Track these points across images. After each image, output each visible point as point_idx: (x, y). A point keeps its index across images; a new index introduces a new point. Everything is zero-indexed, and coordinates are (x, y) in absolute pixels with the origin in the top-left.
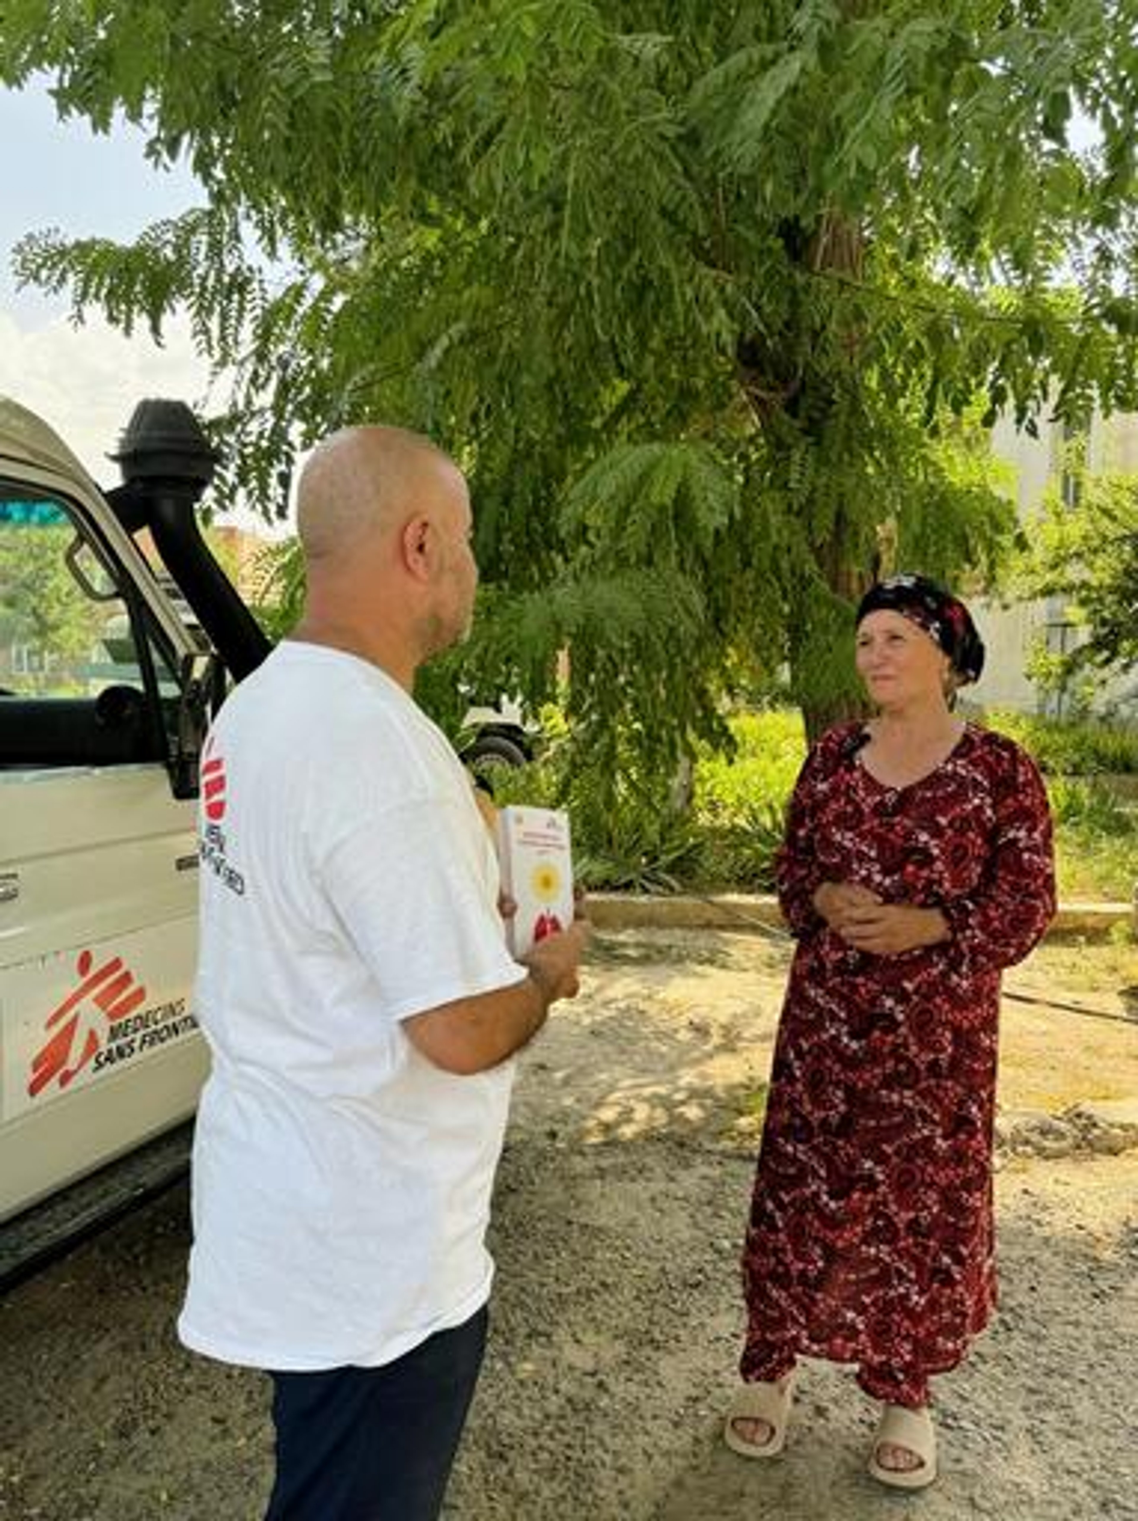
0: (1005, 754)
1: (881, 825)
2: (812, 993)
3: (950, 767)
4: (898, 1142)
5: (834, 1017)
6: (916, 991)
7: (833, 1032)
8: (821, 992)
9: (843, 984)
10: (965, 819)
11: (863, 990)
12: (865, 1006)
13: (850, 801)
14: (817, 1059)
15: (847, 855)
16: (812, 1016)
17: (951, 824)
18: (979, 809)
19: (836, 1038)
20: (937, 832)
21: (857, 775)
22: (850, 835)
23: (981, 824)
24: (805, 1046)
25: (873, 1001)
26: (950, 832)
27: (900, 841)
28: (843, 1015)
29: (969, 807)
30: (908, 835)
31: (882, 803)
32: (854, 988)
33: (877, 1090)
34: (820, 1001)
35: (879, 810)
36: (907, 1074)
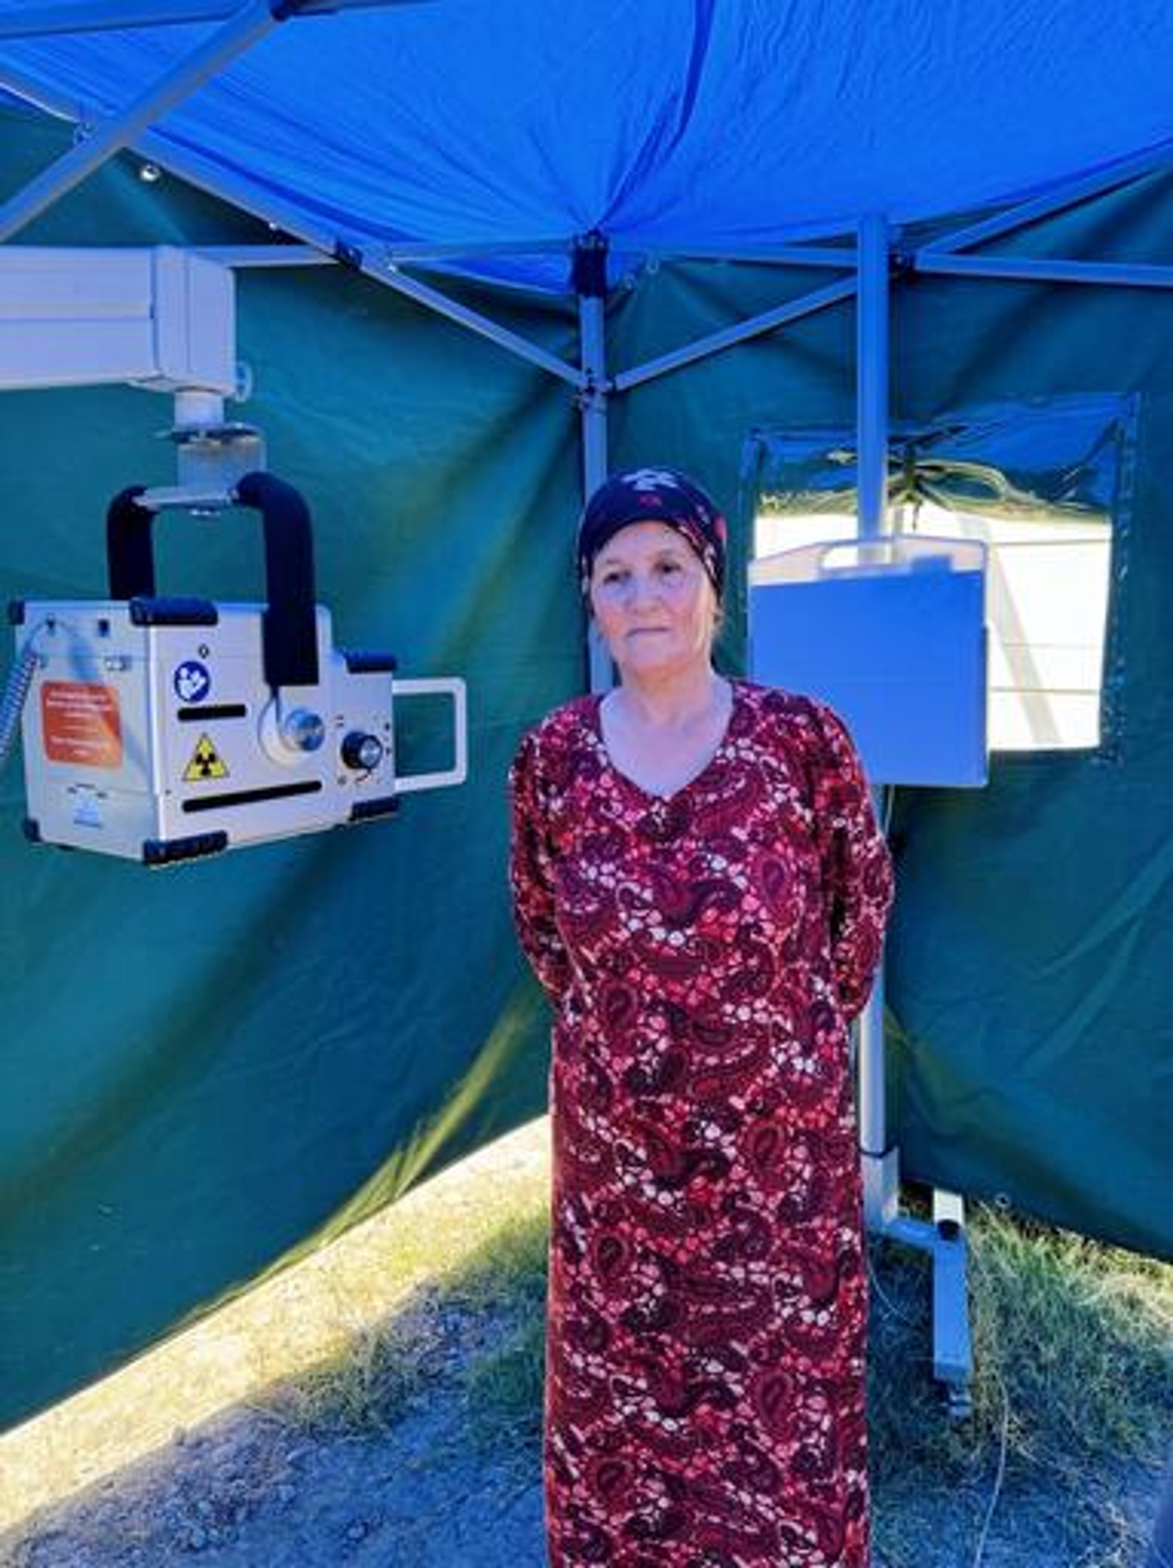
0: (801, 719)
1: (654, 854)
2: (591, 1124)
3: (730, 752)
4: (753, 1340)
5: (627, 1157)
6: (750, 1107)
7: (628, 1179)
8: (603, 1121)
9: (637, 1108)
10: (769, 826)
11: (669, 1114)
12: (676, 1139)
13: (600, 821)
14: (609, 1223)
15: (608, 899)
16: (595, 1159)
17: (753, 837)
18: (785, 808)
19: (636, 1189)
20: (736, 853)
21: (606, 780)
22: (607, 868)
23: (791, 830)
24: (589, 1204)
25: (689, 1130)
26: (752, 849)
27: (684, 875)
28: (641, 1153)
29: (771, 807)
30: (696, 865)
31: (648, 820)
32: (656, 1111)
33: (710, 1262)
34: (607, 1137)
35: (644, 829)
36: (753, 1235)
